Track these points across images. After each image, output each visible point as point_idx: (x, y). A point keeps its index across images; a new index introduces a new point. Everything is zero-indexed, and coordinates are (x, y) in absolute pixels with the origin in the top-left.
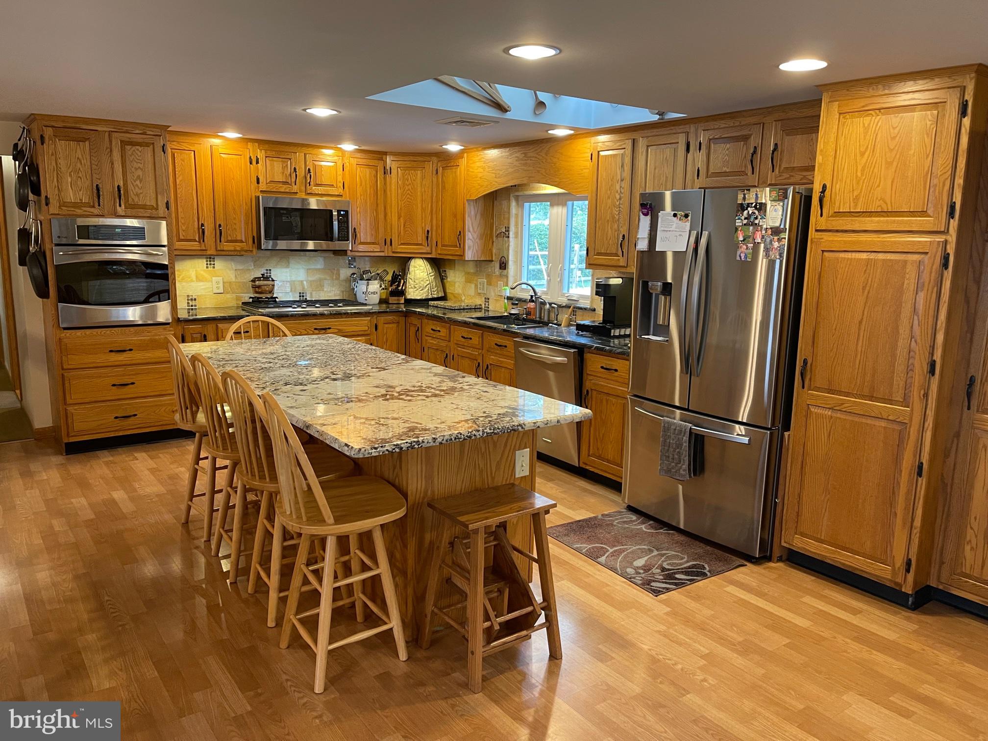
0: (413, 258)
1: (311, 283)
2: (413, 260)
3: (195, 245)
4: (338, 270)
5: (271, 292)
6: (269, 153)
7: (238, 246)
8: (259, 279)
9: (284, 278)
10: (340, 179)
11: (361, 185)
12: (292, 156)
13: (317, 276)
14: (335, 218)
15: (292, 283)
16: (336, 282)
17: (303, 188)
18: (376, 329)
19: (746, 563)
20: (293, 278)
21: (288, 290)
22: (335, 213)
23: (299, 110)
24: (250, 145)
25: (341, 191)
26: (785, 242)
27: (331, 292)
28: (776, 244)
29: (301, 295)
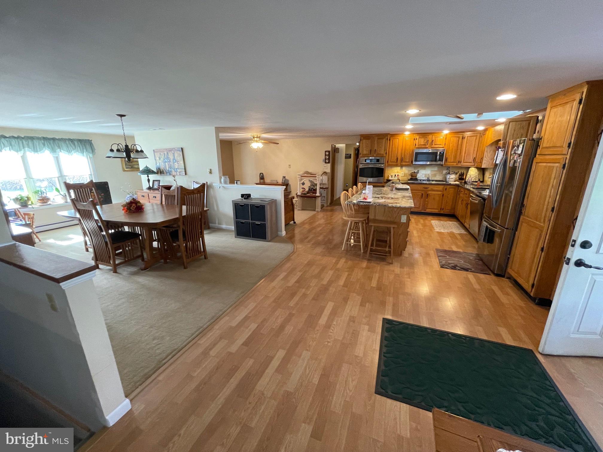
0: (470, 167)
1: (432, 175)
2: (471, 168)
3: (395, 163)
4: (443, 171)
5: (416, 177)
6: (420, 137)
7: (407, 163)
8: (413, 173)
9: (423, 173)
10: (444, 142)
11: (452, 143)
12: (428, 137)
13: (434, 173)
14: (438, 155)
15: (425, 175)
16: (441, 175)
17: (430, 146)
18: (446, 190)
19: (491, 274)
20: (426, 173)
21: (424, 176)
22: (439, 153)
23: (403, 127)
24: (415, 135)
25: (444, 146)
26: (521, 159)
27: (439, 178)
28: (519, 160)
29: (428, 178)
